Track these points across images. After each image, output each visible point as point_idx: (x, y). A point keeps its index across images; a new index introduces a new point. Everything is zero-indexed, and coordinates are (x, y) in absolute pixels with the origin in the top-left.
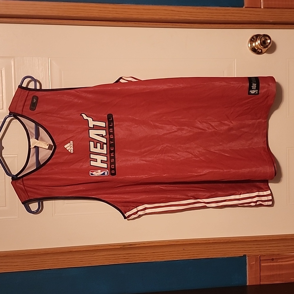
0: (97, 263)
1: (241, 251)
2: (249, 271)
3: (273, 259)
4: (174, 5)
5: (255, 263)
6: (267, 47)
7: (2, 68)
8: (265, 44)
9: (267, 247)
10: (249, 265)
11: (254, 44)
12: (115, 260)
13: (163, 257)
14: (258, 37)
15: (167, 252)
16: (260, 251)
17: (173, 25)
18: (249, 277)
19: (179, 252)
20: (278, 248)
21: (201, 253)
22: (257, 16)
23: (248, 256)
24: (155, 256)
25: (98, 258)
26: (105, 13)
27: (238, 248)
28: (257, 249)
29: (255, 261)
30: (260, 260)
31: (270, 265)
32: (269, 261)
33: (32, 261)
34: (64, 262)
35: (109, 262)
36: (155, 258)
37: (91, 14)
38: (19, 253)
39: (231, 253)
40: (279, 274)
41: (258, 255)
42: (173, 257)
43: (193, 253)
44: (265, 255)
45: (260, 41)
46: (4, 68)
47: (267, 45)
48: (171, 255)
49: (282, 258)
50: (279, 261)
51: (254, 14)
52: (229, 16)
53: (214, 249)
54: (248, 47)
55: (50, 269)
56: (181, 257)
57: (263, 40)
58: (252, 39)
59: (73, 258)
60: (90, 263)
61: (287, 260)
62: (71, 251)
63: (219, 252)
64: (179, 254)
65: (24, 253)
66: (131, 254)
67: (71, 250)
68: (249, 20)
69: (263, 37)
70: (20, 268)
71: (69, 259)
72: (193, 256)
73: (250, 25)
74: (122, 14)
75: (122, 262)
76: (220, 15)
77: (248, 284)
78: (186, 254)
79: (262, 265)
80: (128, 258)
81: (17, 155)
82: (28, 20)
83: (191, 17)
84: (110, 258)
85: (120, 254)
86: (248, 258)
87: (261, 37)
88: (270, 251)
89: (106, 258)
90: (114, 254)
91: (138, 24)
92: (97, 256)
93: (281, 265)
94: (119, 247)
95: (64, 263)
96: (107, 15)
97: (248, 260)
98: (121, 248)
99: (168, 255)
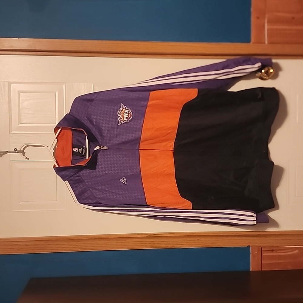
1: (246, 243)
2: (252, 260)
3: (272, 250)
4: (193, 42)
5: (258, 252)
7: (56, 91)
9: (267, 240)
10: (252, 254)
13: (181, 245)
15: (184, 241)
16: (262, 243)
18: (252, 264)
19: (194, 241)
20: (278, 241)
21: (213, 243)
23: (251, 247)
24: (174, 244)
25: (128, 244)
27: (243, 240)
28: (259, 241)
30: (262, 251)
31: (270, 255)
32: (270, 251)
35: (137, 247)
36: (175, 246)
39: (237, 244)
40: (278, 263)
41: (260, 247)
42: (190, 245)
43: (205, 243)
44: (266, 247)
46: (57, 92)
48: (187, 243)
49: (280, 250)
50: (278, 252)
51: (260, 49)
56: (196, 245)
57: (267, 70)
59: (108, 243)
61: (285, 251)
62: (107, 238)
63: (227, 243)
64: (194, 243)
66: (155, 241)
67: (108, 237)
70: (67, 249)
72: (206, 245)
77: (251, 270)
78: (199, 243)
79: (263, 255)
80: (152, 245)
84: (138, 245)
85: (146, 241)
86: (252, 249)
88: (270, 243)
90: (142, 241)
92: (128, 242)
93: (280, 255)
94: (146, 236)
95: (102, 246)
97: (252, 250)
98: (147, 237)
99: (185, 243)
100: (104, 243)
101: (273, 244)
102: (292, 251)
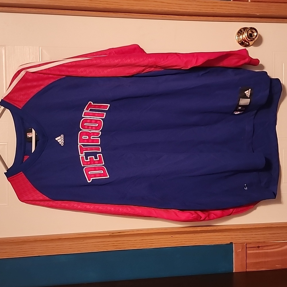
0: (86, 250)
1: (228, 239)
2: (235, 258)
3: (258, 247)
5: (242, 250)
6: (254, 40)
8: (252, 37)
9: (252, 235)
10: (236, 252)
11: (241, 37)
12: (104, 247)
13: (152, 245)
14: (245, 30)
15: (156, 239)
16: (246, 239)
17: (163, 16)
18: (235, 264)
19: (167, 239)
20: (264, 236)
21: (189, 240)
22: (244, 9)
23: (234, 244)
24: (143, 243)
25: (87, 245)
26: (96, 3)
27: (225, 235)
28: (243, 236)
29: (241, 248)
30: (246, 248)
31: (256, 253)
32: (255, 248)
33: (21, 248)
34: (53, 249)
35: (98, 249)
36: (144, 245)
37: (81, 4)
38: (8, 240)
39: (218, 240)
40: (265, 262)
41: (245, 243)
42: (161, 244)
43: (181, 241)
44: (251, 243)
45: (247, 33)
47: (254, 37)
48: (159, 242)
49: (268, 246)
50: (264, 248)
51: (241, 8)
52: (218, 8)
53: (201, 236)
54: (236, 39)
55: (39, 256)
56: (169, 244)
57: (250, 32)
58: (240, 32)
59: (62, 245)
60: (79, 250)
61: (273, 247)
62: (60, 239)
63: (206, 240)
64: (167, 242)
65: (14, 241)
66: (119, 241)
67: (61, 237)
68: (236, 13)
69: (250, 30)
70: (9, 255)
71: (59, 246)
72: (182, 243)
73: (238, 18)
74: (112, 4)
75: (111, 249)
76: (209, 8)
77: (234, 271)
78: (174, 241)
79: (248, 253)
80: (116, 246)
81: (7, 143)
82: (19, 9)
83: (181, 9)
84: (99, 245)
85: (109, 241)
86: (235, 246)
87: (247, 30)
88: (256, 238)
89: (95, 245)
90: (103, 242)
91: (128, 15)
92: (87, 243)
93: (267, 253)
94: (109, 234)
96: (97, 5)
97: (235, 248)
99: (157, 242)
100: (57, 245)
101: (259, 239)
102: (280, 247)
